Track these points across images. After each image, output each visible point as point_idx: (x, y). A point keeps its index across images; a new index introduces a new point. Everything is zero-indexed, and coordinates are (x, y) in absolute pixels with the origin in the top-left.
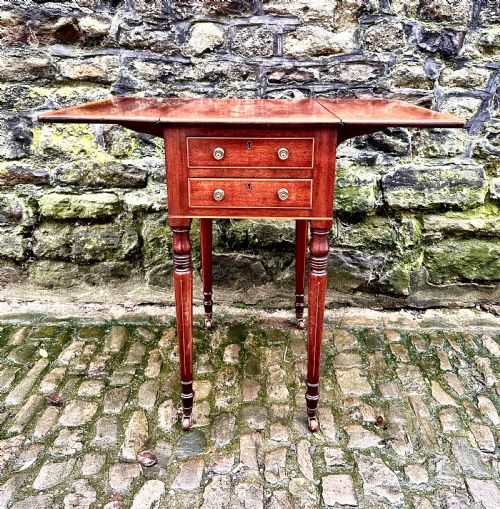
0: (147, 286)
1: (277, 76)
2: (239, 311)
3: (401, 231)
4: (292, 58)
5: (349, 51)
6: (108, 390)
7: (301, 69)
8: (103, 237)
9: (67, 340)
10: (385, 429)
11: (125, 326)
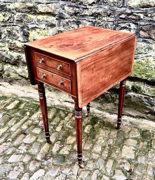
1: (123, 16)
2: (99, 111)
4: (131, 8)
6: (42, 132)
7: (134, 14)
9: (37, 110)
10: (131, 175)
11: (57, 109)
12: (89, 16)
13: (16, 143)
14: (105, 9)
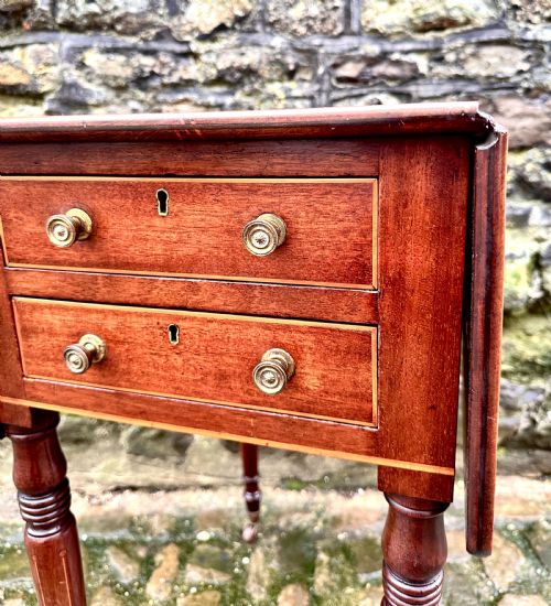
1: (350, 70)
2: (292, 496)
4: (377, 35)
5: (481, 22)
7: (395, 57)
12: (205, 84)
14: (272, 48)
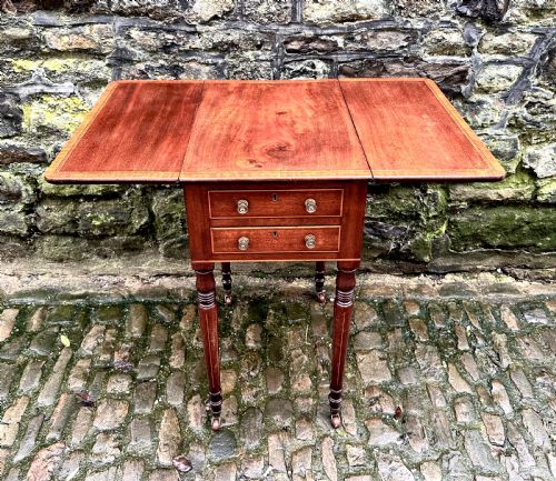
0: (161, 259)
1: (295, 45)
2: (258, 281)
3: (425, 202)
4: (312, 25)
5: (379, 18)
6: (136, 385)
7: (323, 38)
8: (111, 213)
9: (87, 324)
11: (144, 303)
12: (205, 50)
13: (76, 440)
14: (247, 31)
